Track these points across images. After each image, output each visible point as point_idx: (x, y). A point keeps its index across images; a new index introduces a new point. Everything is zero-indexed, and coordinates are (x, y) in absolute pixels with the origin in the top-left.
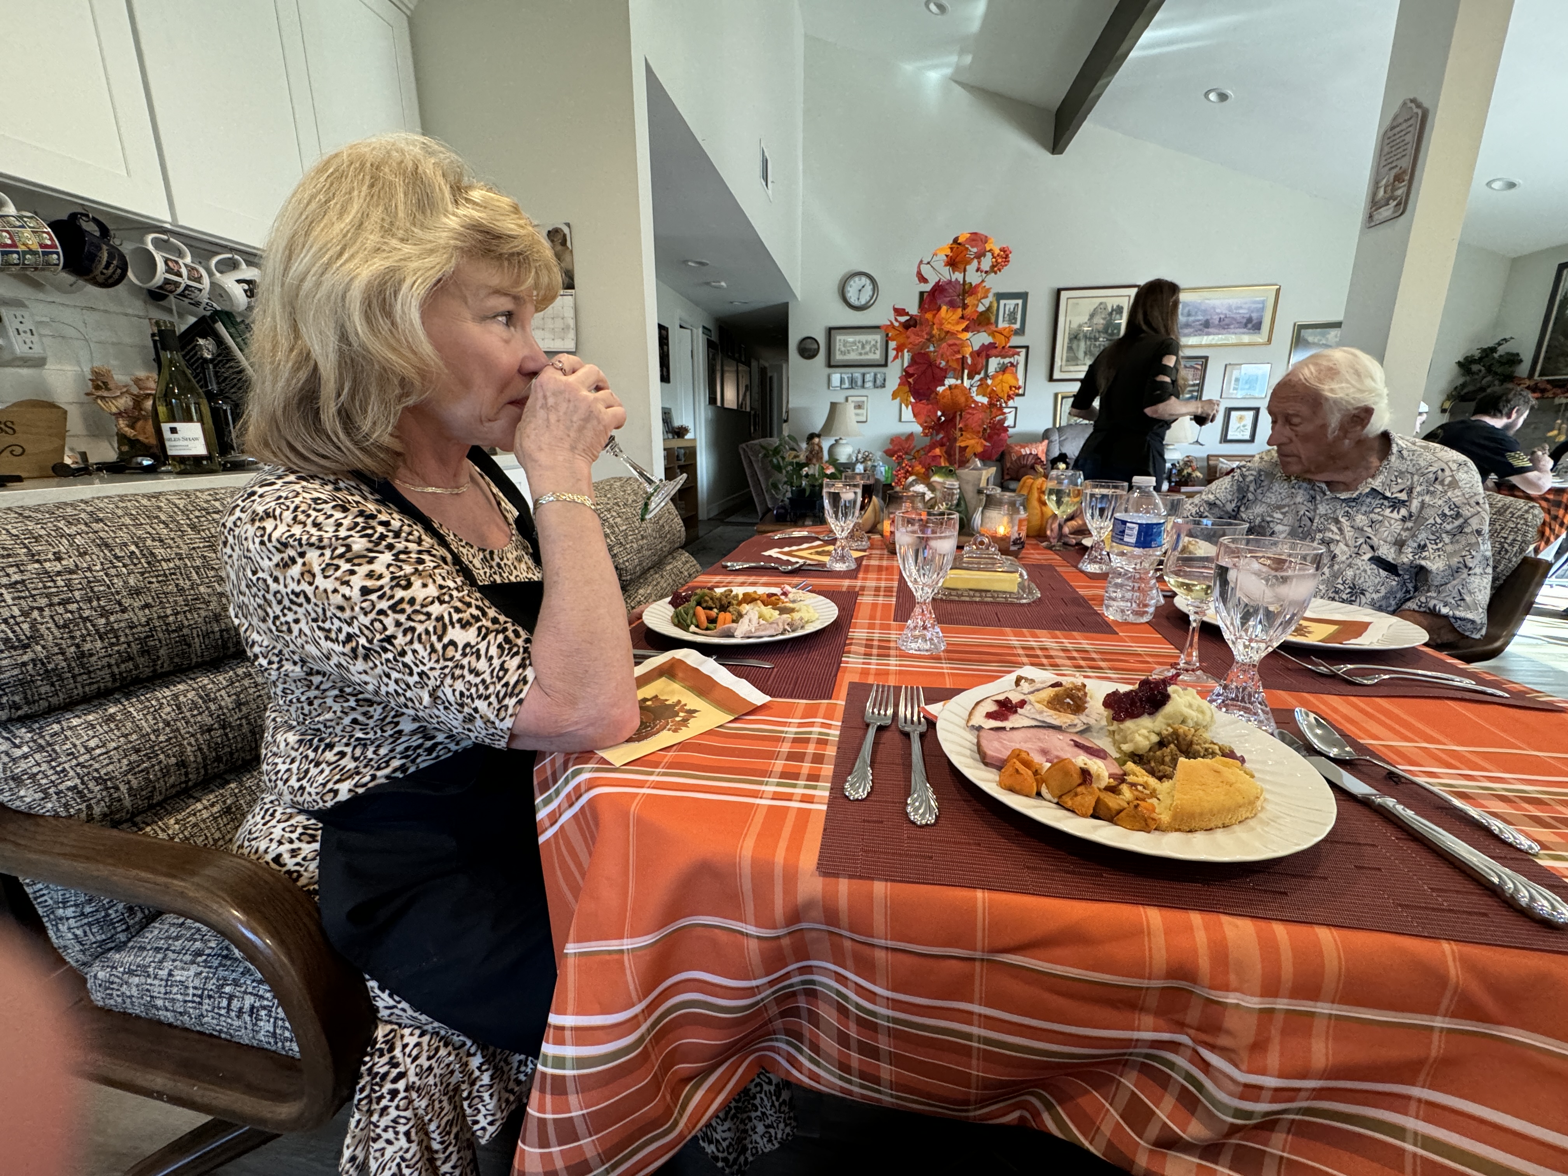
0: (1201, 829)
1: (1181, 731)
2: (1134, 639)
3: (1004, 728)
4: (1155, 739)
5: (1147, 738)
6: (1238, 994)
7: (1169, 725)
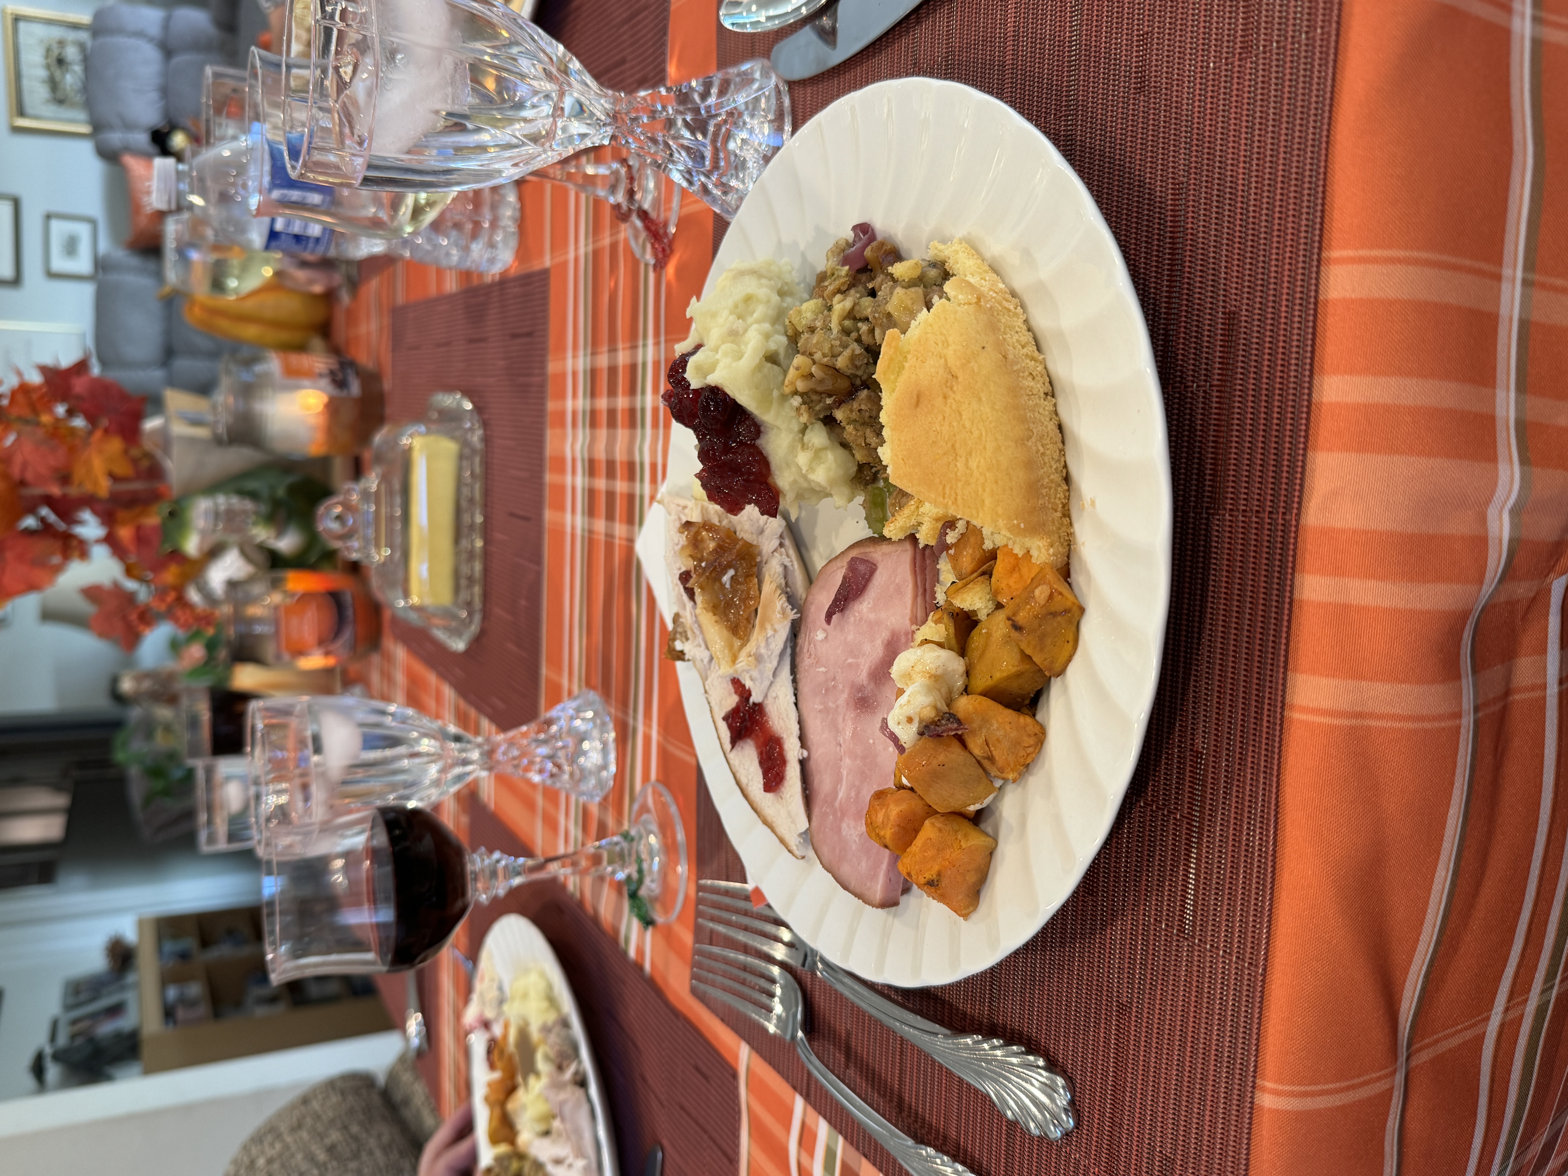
0: (1062, 452)
1: (801, 386)
2: (559, 242)
3: (803, 763)
4: (818, 436)
5: (818, 453)
6: (1492, 512)
7: (784, 398)
